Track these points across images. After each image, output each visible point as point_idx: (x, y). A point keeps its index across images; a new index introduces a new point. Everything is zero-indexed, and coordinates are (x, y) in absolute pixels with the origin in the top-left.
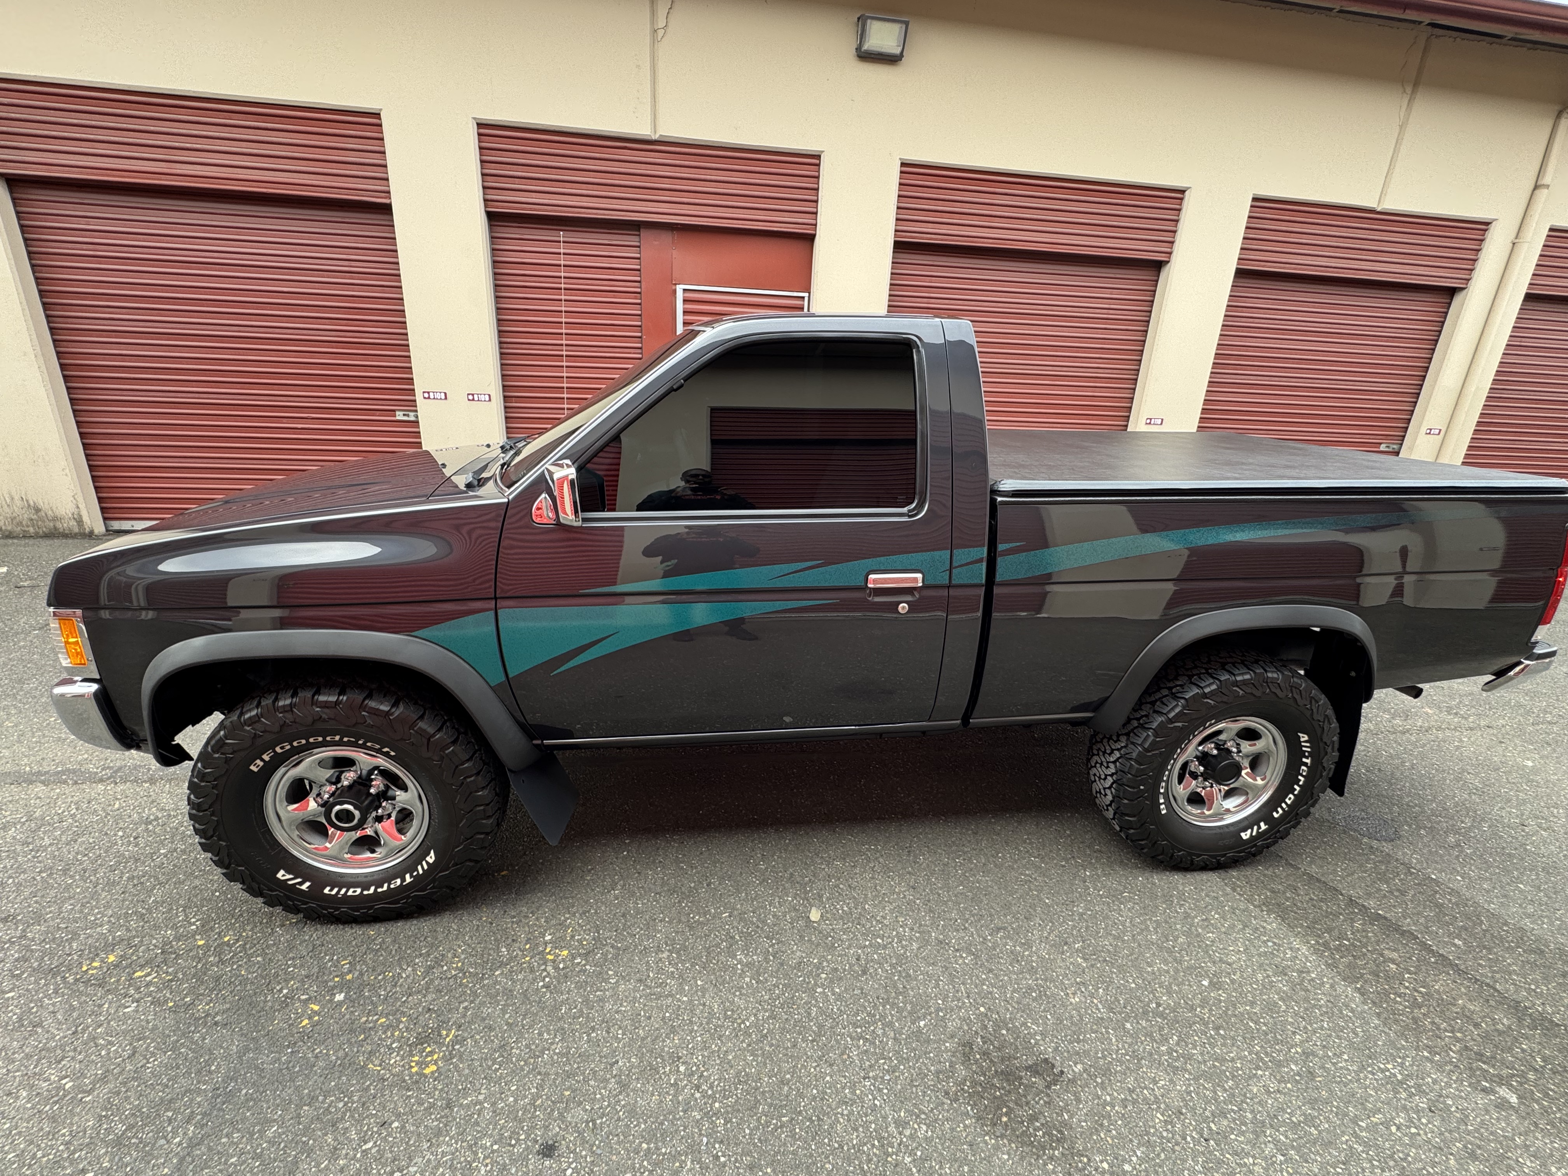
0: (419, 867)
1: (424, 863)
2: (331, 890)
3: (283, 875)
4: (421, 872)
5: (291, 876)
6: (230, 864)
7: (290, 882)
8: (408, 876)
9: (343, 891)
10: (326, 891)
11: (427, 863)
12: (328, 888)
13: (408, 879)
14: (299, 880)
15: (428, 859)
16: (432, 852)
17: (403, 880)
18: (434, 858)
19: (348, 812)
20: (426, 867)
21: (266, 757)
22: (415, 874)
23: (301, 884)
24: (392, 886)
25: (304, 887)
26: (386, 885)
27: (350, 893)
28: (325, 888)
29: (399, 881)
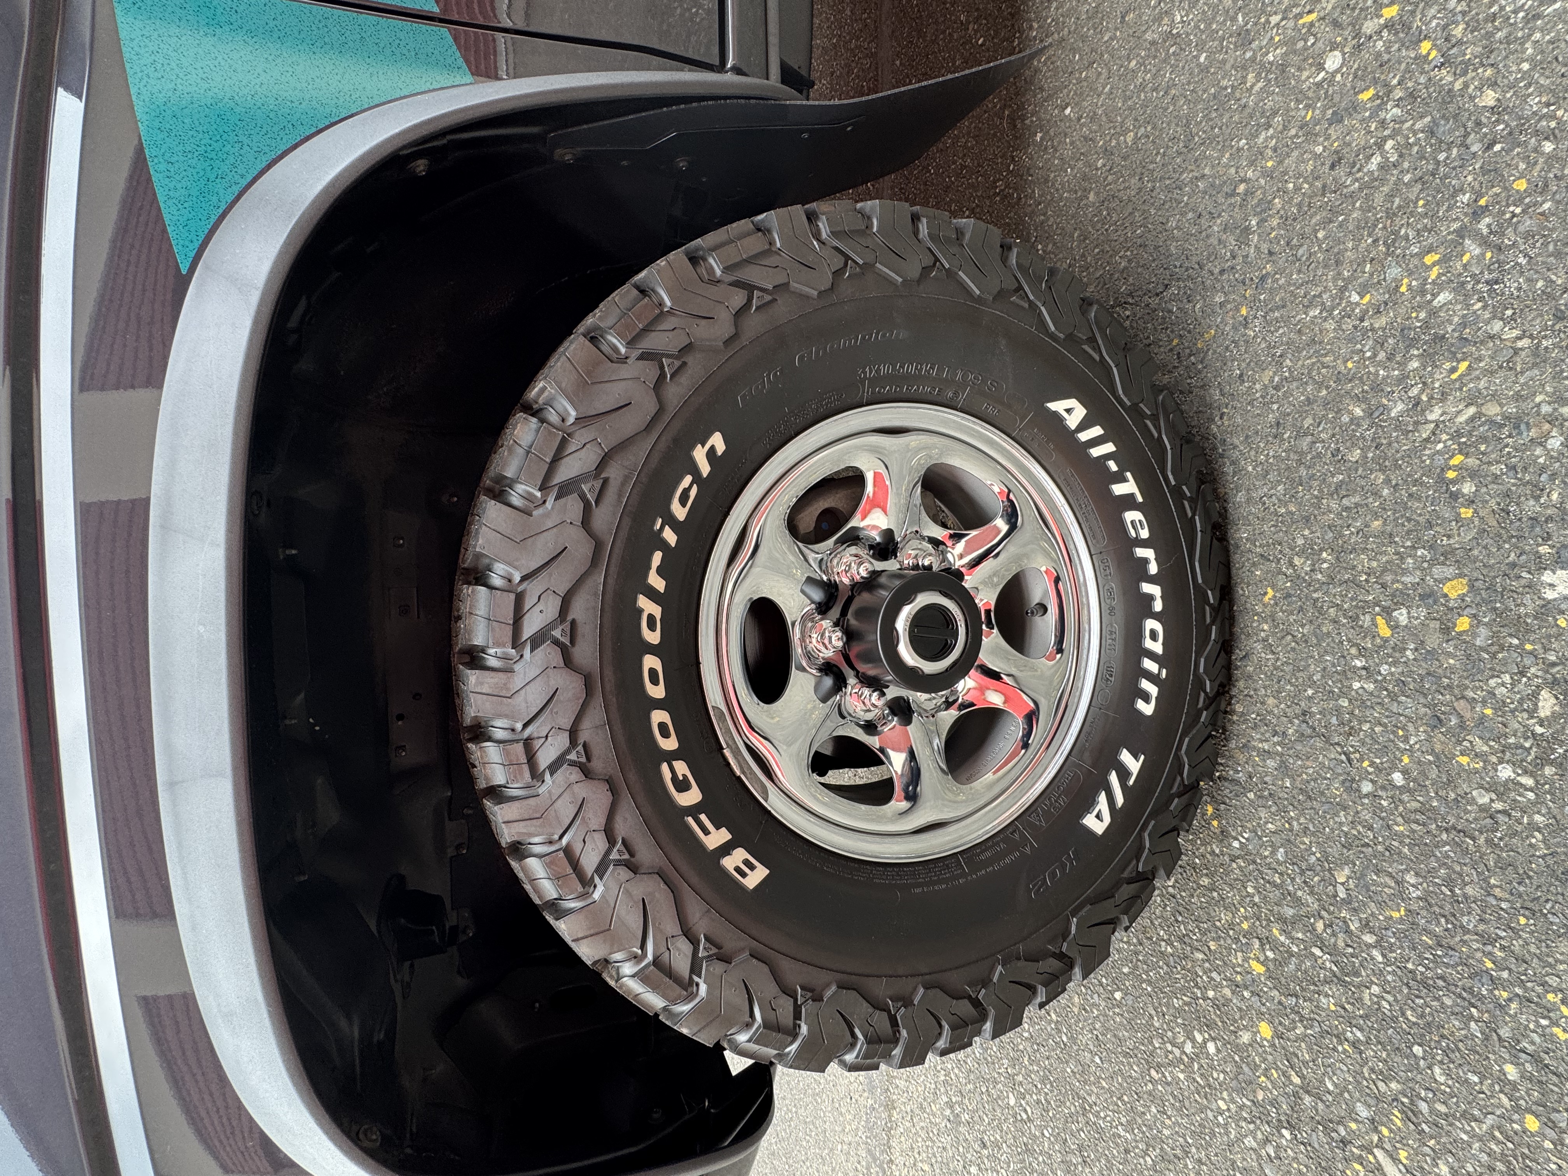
0: (1096, 452)
1: (1084, 436)
2: (1146, 698)
3: (1099, 817)
4: (1109, 448)
5: (1102, 798)
6: (1061, 956)
7: (1120, 800)
8: (1119, 489)
9: (1150, 665)
10: (1147, 709)
11: (1084, 425)
12: (1140, 705)
13: (1127, 487)
14: (1113, 778)
15: (1073, 422)
16: (1053, 406)
17: (1128, 502)
18: (1072, 403)
19: (918, 622)
20: (1096, 431)
21: (717, 837)
22: (1113, 466)
23: (1124, 773)
24: (1145, 534)
25: (1133, 764)
26: (1141, 552)
27: (1157, 647)
28: (1139, 713)
29: (1132, 516)
